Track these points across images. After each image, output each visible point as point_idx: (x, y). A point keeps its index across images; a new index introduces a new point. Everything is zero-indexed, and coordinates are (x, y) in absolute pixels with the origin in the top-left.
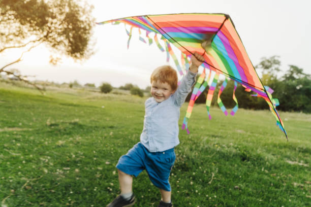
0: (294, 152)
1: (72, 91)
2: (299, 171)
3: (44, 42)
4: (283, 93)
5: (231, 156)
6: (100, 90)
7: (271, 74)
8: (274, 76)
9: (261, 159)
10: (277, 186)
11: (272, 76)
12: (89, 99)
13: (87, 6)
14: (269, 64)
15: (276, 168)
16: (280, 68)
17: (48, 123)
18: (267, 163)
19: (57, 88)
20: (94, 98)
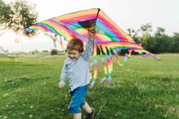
0: (158, 81)
1: (34, 56)
2: (160, 95)
3: (10, 29)
4: (155, 43)
5: (118, 89)
6: (51, 54)
7: (147, 33)
8: (149, 34)
9: (137, 90)
10: (144, 110)
11: (148, 35)
12: (43, 60)
13: (32, 5)
14: (146, 28)
15: (145, 95)
16: (152, 29)
17: (6, 80)
18: (140, 92)
19: (25, 55)
20: (46, 59)
